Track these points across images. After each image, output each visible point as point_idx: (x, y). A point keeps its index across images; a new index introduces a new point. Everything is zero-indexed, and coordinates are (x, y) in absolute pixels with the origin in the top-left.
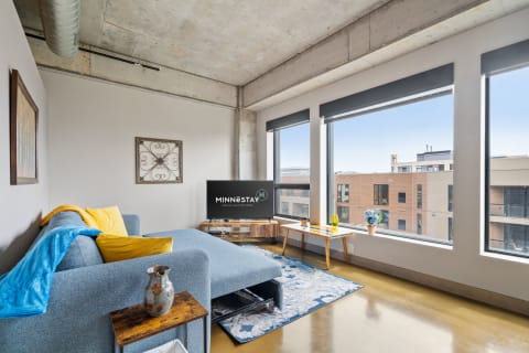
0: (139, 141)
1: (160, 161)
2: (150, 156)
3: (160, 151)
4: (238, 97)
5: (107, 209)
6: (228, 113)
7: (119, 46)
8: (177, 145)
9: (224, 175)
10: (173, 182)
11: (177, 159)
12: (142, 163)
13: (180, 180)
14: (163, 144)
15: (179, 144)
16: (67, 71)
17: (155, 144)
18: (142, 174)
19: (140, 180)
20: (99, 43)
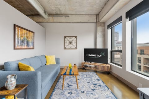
0: (65, 37)
1: (71, 43)
2: (68, 41)
3: (70, 40)
4: (97, 19)
5: (51, 56)
6: (93, 25)
7: (58, 12)
8: (76, 38)
9: (92, 46)
10: (74, 49)
11: (75, 42)
12: (66, 44)
13: (76, 48)
14: (71, 38)
15: (76, 37)
16: (49, 22)
17: (69, 38)
18: (66, 47)
19: (65, 48)
20: (54, 13)
